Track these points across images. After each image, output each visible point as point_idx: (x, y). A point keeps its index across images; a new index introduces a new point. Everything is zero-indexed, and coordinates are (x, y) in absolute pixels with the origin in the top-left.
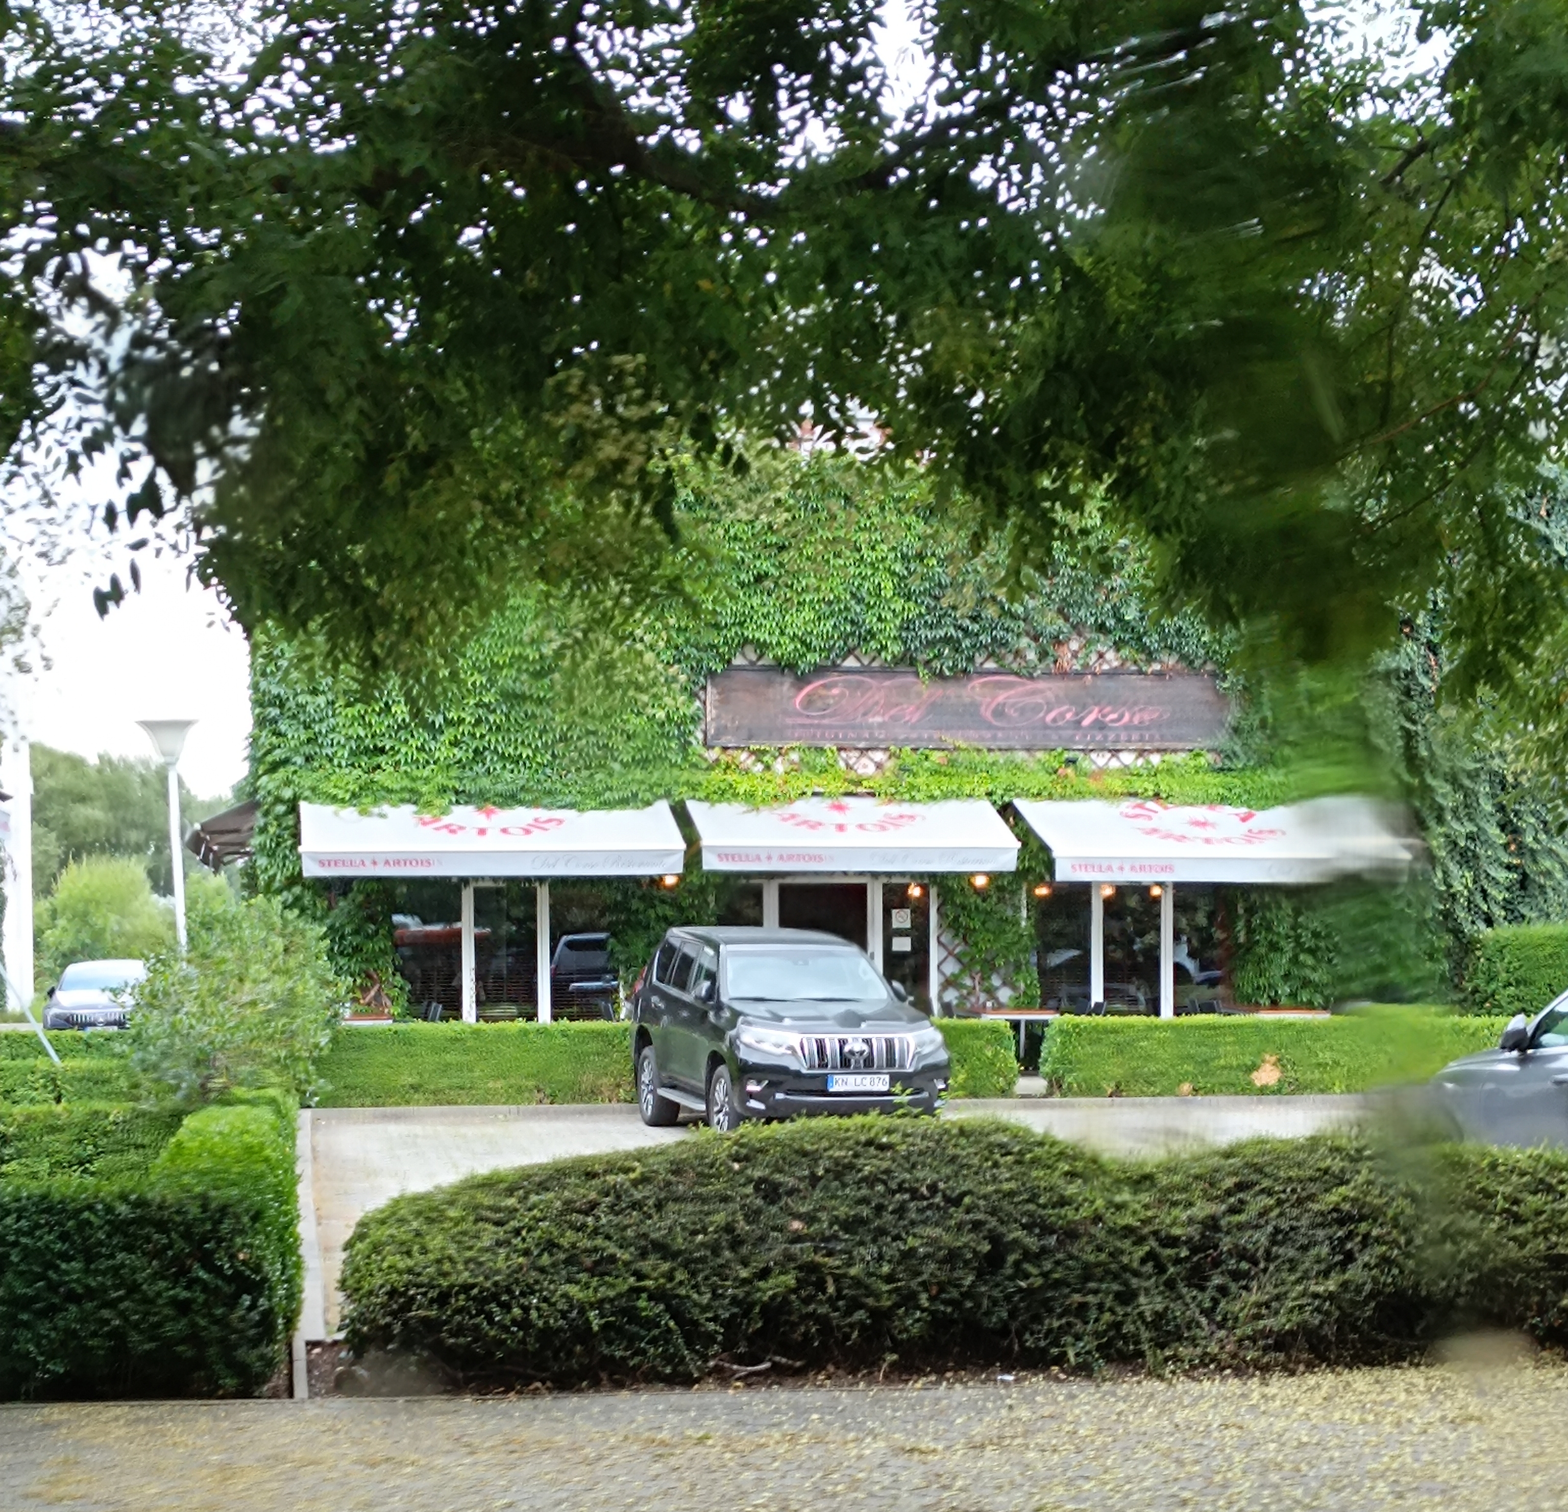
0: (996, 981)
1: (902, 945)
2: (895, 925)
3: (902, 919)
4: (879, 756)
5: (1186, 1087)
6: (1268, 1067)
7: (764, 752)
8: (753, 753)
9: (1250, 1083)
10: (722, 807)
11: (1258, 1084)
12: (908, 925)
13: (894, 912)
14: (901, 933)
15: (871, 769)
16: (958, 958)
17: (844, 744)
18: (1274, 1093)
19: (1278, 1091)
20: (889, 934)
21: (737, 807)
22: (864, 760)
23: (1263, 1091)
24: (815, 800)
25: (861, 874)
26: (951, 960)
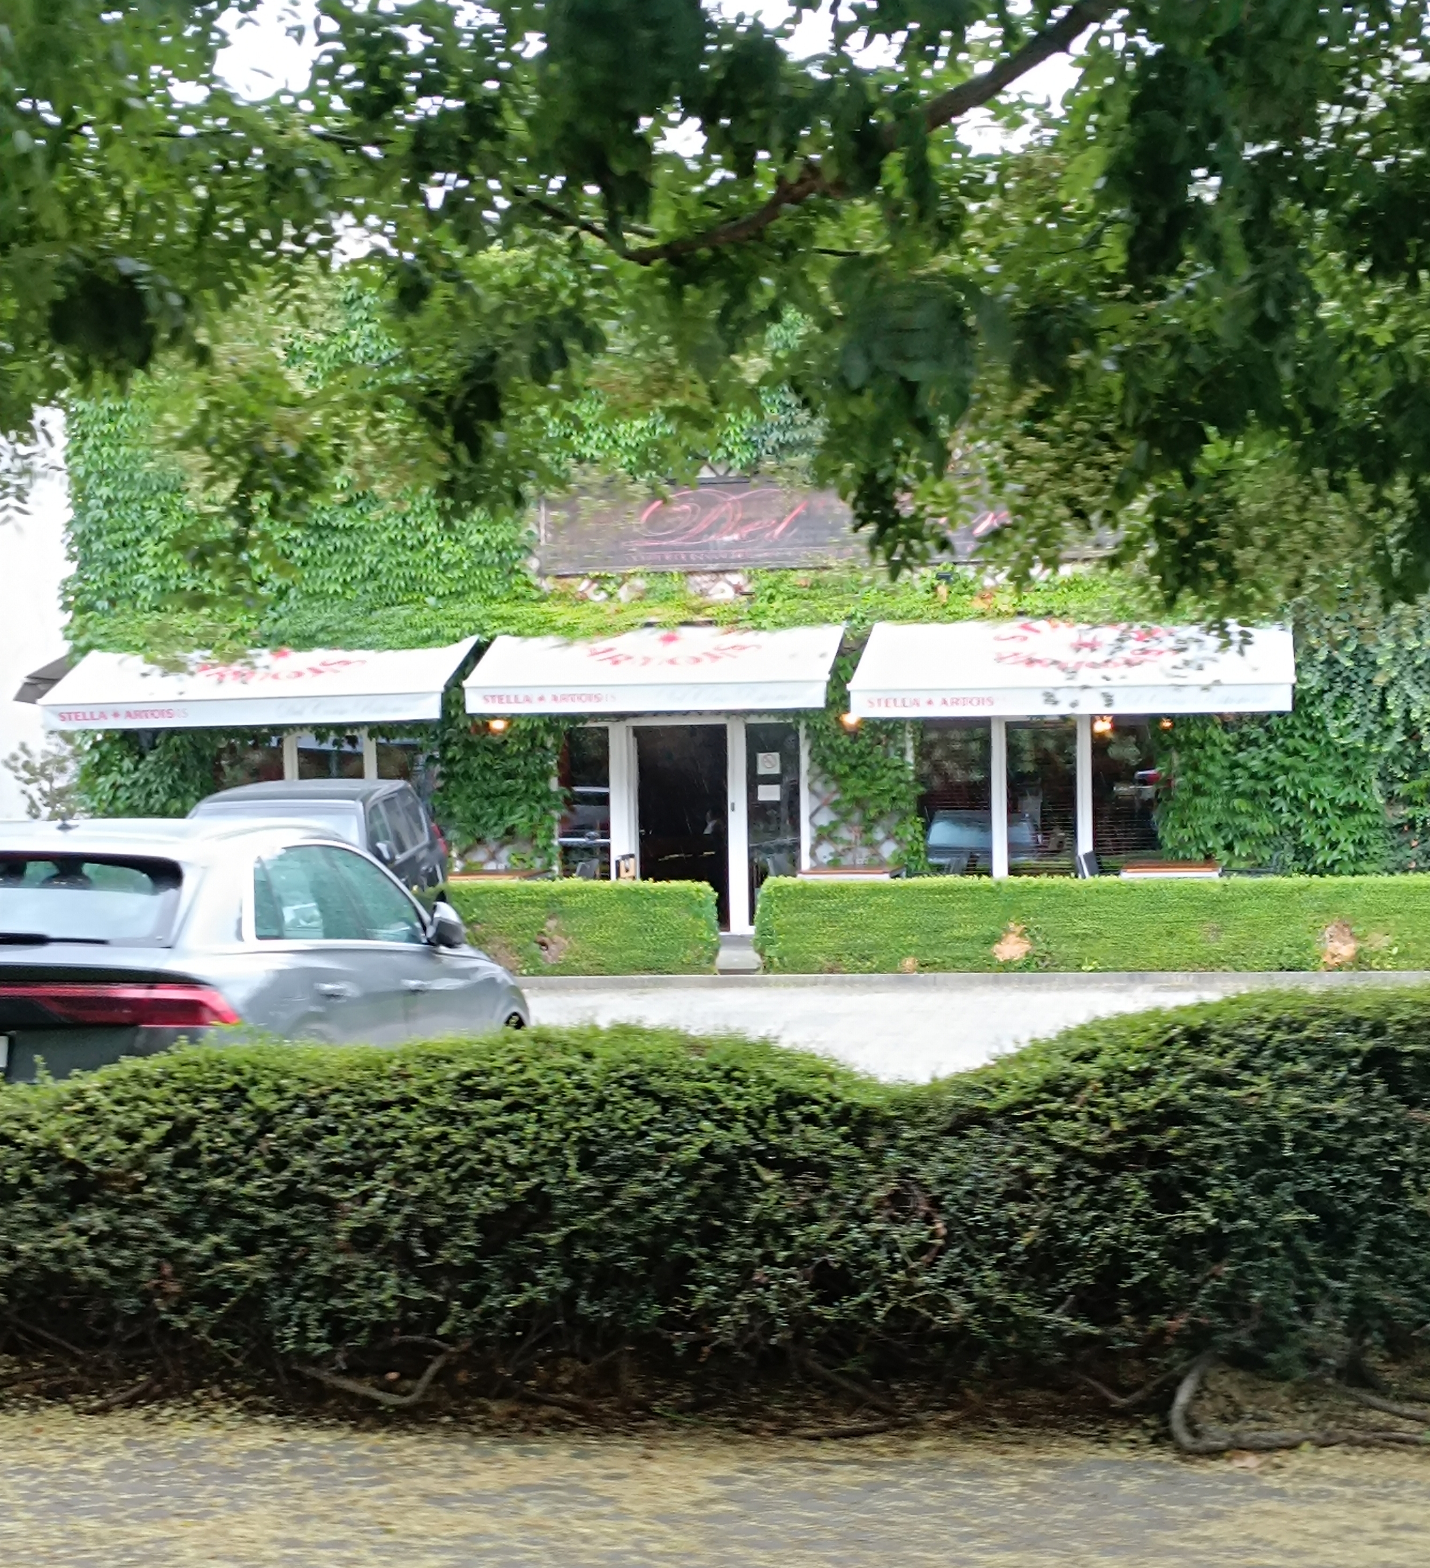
0: (879, 835)
1: (769, 793)
2: (761, 771)
3: (769, 763)
4: (736, 579)
5: (909, 962)
6: (1012, 938)
7: (607, 579)
8: (596, 579)
9: (991, 958)
10: (535, 642)
11: (1000, 958)
12: (776, 770)
13: (761, 756)
14: (770, 780)
15: (730, 594)
16: (834, 806)
17: (693, 567)
18: (1020, 969)
19: (1026, 967)
20: (754, 780)
21: (551, 640)
22: (721, 585)
23: (1006, 966)
24: (648, 630)
25: (718, 713)
26: (825, 810)
